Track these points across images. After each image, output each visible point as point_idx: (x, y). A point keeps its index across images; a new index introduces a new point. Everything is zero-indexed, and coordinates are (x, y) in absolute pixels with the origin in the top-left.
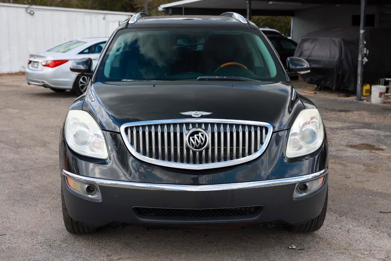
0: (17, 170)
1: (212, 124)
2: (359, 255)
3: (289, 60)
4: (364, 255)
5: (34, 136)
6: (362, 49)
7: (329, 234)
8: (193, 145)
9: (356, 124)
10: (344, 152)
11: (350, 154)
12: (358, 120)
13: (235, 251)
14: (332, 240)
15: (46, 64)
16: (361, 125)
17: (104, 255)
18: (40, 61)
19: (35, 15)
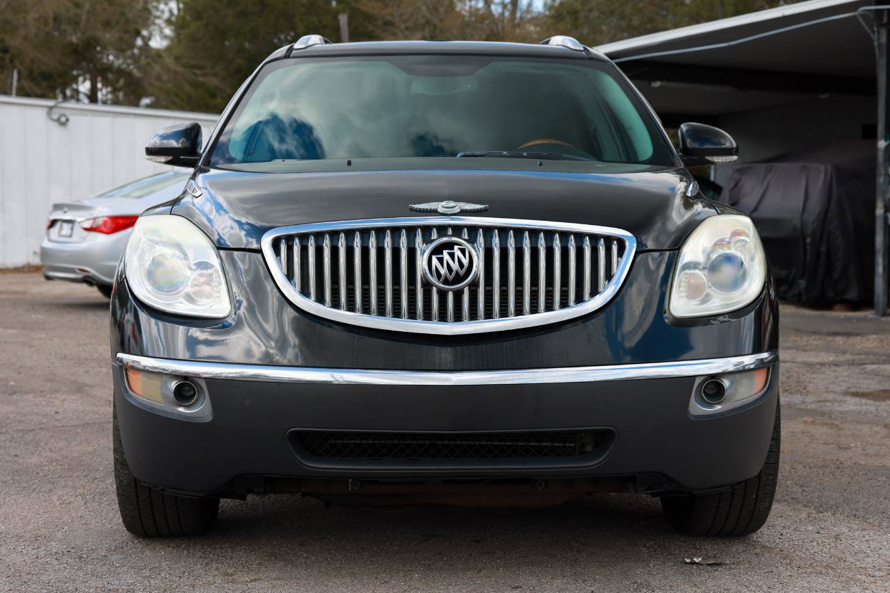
0: (7, 431)
1: (488, 230)
2: (863, 577)
3: (684, 130)
4: (873, 577)
5: (54, 375)
6: (884, 187)
7: (788, 541)
8: (439, 275)
9: (871, 356)
10: (837, 404)
11: (853, 408)
12: (876, 350)
13: (548, 567)
14: (794, 552)
15: (92, 225)
16: (884, 358)
17: (216, 573)
18: (79, 220)
19: (70, 124)
